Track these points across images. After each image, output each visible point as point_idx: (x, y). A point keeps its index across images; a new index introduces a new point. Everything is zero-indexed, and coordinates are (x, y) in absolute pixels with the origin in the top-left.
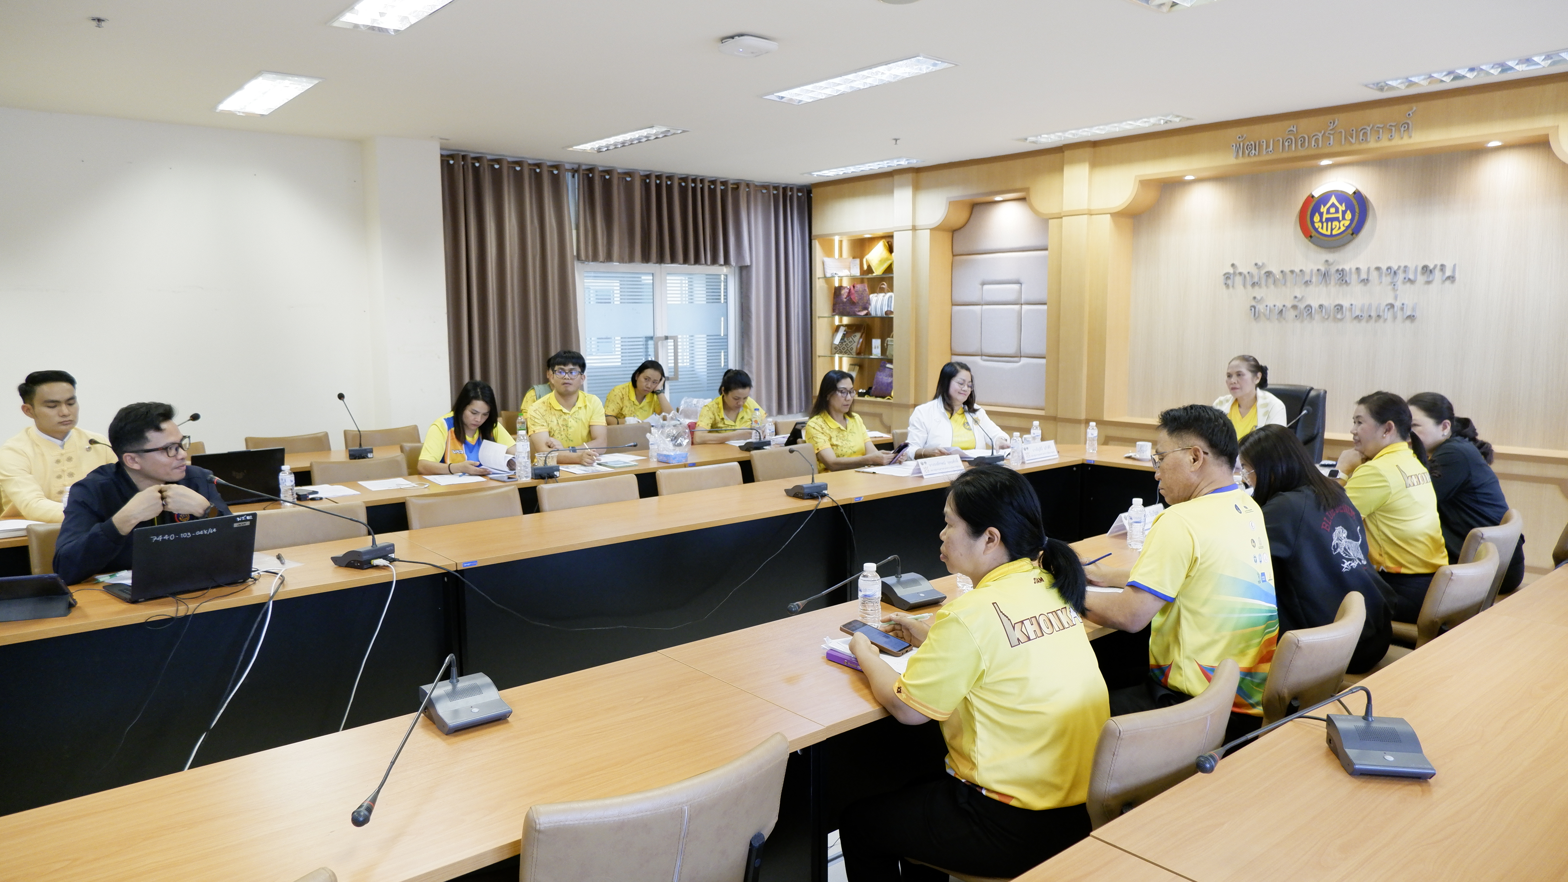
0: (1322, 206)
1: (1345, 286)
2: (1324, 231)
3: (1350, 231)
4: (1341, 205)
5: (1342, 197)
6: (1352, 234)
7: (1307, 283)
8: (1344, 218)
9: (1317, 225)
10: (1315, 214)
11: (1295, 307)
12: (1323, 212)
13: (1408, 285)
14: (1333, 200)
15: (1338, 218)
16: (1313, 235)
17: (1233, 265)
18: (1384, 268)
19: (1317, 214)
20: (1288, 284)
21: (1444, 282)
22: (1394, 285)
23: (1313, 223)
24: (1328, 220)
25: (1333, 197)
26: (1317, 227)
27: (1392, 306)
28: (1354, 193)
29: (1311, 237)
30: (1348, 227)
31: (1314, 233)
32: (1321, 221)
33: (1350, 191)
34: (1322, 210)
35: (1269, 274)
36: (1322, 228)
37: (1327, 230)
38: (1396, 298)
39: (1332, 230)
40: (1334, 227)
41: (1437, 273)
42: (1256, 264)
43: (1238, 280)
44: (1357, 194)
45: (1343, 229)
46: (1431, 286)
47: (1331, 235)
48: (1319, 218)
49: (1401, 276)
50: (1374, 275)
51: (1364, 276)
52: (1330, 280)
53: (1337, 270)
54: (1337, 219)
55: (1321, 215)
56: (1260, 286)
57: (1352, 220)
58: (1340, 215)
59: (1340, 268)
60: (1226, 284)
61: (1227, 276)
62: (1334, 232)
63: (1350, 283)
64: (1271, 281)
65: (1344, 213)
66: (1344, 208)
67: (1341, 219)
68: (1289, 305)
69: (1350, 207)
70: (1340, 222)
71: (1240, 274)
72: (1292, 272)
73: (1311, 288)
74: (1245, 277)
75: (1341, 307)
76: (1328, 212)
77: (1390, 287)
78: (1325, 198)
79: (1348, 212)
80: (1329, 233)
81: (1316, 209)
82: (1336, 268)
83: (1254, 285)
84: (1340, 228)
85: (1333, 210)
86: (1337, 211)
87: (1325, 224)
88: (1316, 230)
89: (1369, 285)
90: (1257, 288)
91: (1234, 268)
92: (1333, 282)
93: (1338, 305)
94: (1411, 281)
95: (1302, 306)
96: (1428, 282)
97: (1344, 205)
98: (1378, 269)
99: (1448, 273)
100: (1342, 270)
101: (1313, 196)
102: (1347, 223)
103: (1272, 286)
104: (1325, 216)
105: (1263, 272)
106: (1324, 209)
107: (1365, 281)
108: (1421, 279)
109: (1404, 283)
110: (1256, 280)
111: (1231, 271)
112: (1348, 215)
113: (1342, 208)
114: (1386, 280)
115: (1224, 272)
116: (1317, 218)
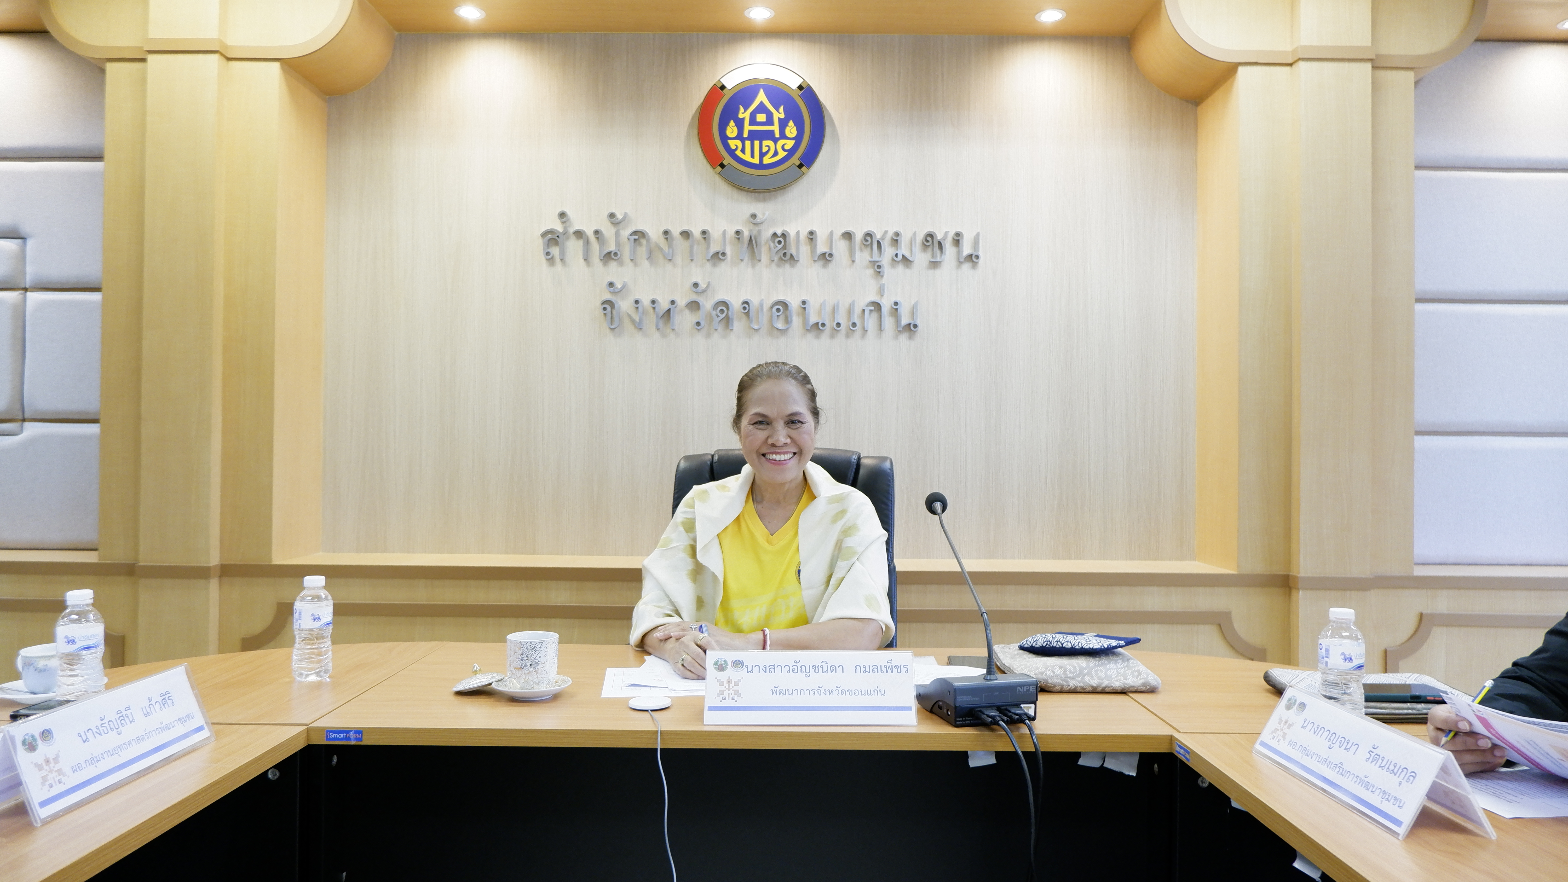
0: (742, 109)
1: (787, 266)
2: (747, 157)
3: (795, 160)
4: (777, 110)
5: (778, 94)
6: (800, 166)
7: (718, 257)
8: (783, 136)
9: (732, 144)
10: (727, 124)
11: (694, 306)
12: (743, 119)
13: (900, 268)
14: (762, 97)
15: (773, 132)
16: (725, 163)
17: (562, 215)
18: (859, 236)
19: (732, 123)
20: (678, 259)
21: (960, 263)
22: (878, 269)
23: (725, 139)
24: (753, 136)
25: (761, 91)
26: (733, 147)
27: (877, 306)
28: (800, 87)
29: (722, 166)
30: (791, 152)
31: (728, 160)
32: (740, 137)
33: (793, 83)
34: (741, 116)
35: (639, 235)
36: (743, 151)
37: (752, 156)
38: (881, 291)
39: (762, 155)
40: (765, 149)
41: (949, 249)
42: (612, 216)
43: (574, 247)
44: (806, 91)
45: (782, 154)
46: (938, 272)
47: (761, 166)
48: (735, 130)
49: (889, 252)
50: (841, 248)
51: (822, 248)
52: (760, 253)
53: (775, 235)
54: (770, 135)
55: (740, 124)
56: (621, 264)
57: (798, 139)
58: (776, 128)
59: (779, 233)
60: (548, 254)
61: (549, 236)
62: (767, 160)
63: (798, 261)
64: (642, 251)
65: (783, 124)
66: (782, 116)
67: (777, 135)
68: (682, 302)
69: (793, 114)
70: (775, 141)
71: (579, 234)
72: (686, 234)
73: (724, 268)
74: (587, 242)
75: (785, 305)
76: (753, 122)
77: (870, 272)
78: (745, 94)
79: (791, 123)
80: (756, 161)
81: (730, 113)
82: (771, 232)
83: (608, 257)
84: (776, 153)
85: (761, 118)
86: (770, 121)
87: (748, 143)
88: (732, 153)
89: (832, 266)
90: (613, 265)
91: (563, 223)
92: (765, 258)
93: (778, 303)
94: (906, 261)
95: (707, 304)
96: (934, 265)
97: (781, 109)
98: (848, 236)
99: (967, 250)
100: (784, 235)
101: (723, 87)
102: (790, 144)
103: (646, 263)
104: (747, 128)
105: (626, 233)
106: (744, 115)
107: (826, 258)
108: (921, 258)
109: (894, 261)
110: (612, 248)
111: (560, 228)
112: (791, 130)
113: (779, 115)
114: (863, 257)
115: (543, 229)
116: (732, 130)
